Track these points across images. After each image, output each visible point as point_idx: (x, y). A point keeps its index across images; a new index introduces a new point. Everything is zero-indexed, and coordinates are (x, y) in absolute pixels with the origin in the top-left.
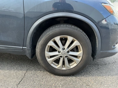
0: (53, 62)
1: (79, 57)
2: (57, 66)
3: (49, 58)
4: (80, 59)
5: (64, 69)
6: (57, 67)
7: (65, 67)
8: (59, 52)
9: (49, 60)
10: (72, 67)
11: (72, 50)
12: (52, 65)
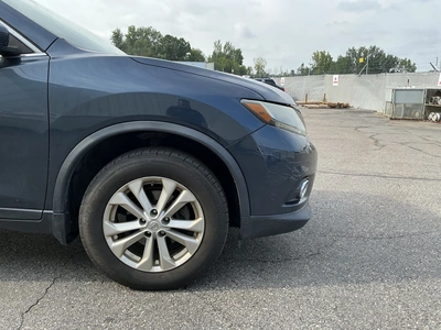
0: (128, 252)
1: (198, 233)
2: (137, 262)
3: (114, 240)
4: (198, 241)
5: (157, 269)
6: (136, 266)
7: (159, 265)
8: (142, 222)
9: (116, 246)
10: (178, 263)
11: (178, 215)
12: (124, 259)
